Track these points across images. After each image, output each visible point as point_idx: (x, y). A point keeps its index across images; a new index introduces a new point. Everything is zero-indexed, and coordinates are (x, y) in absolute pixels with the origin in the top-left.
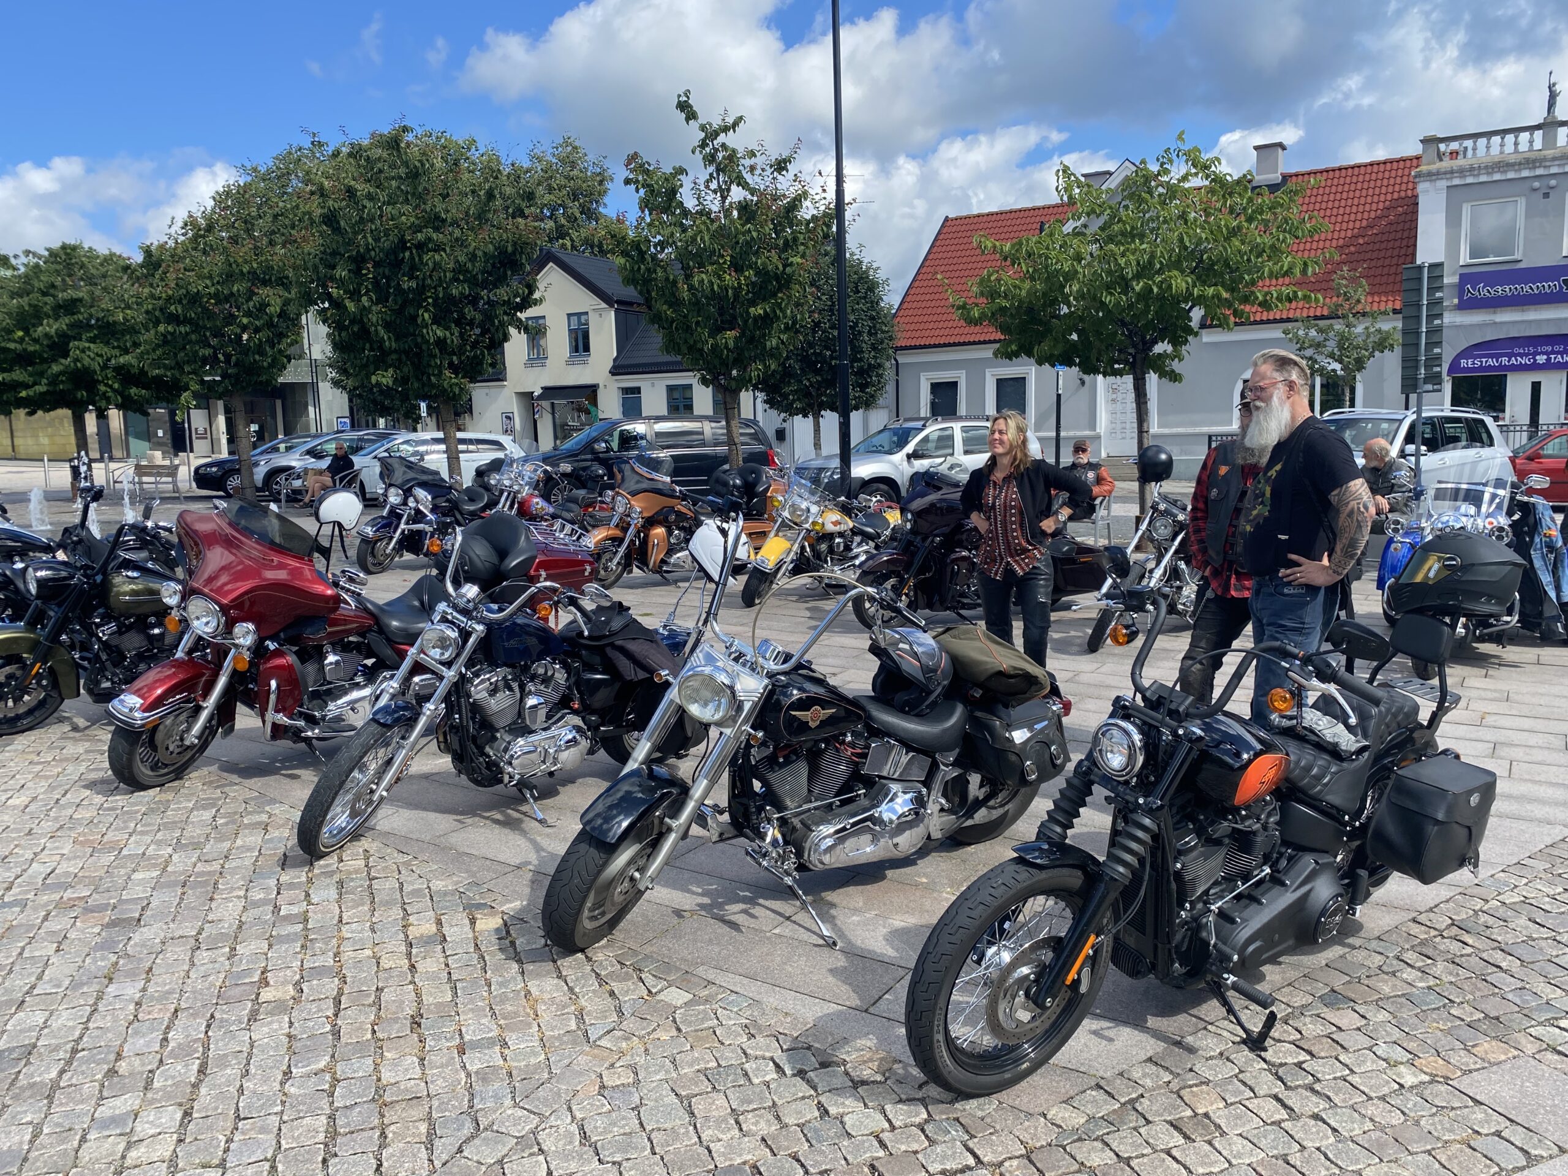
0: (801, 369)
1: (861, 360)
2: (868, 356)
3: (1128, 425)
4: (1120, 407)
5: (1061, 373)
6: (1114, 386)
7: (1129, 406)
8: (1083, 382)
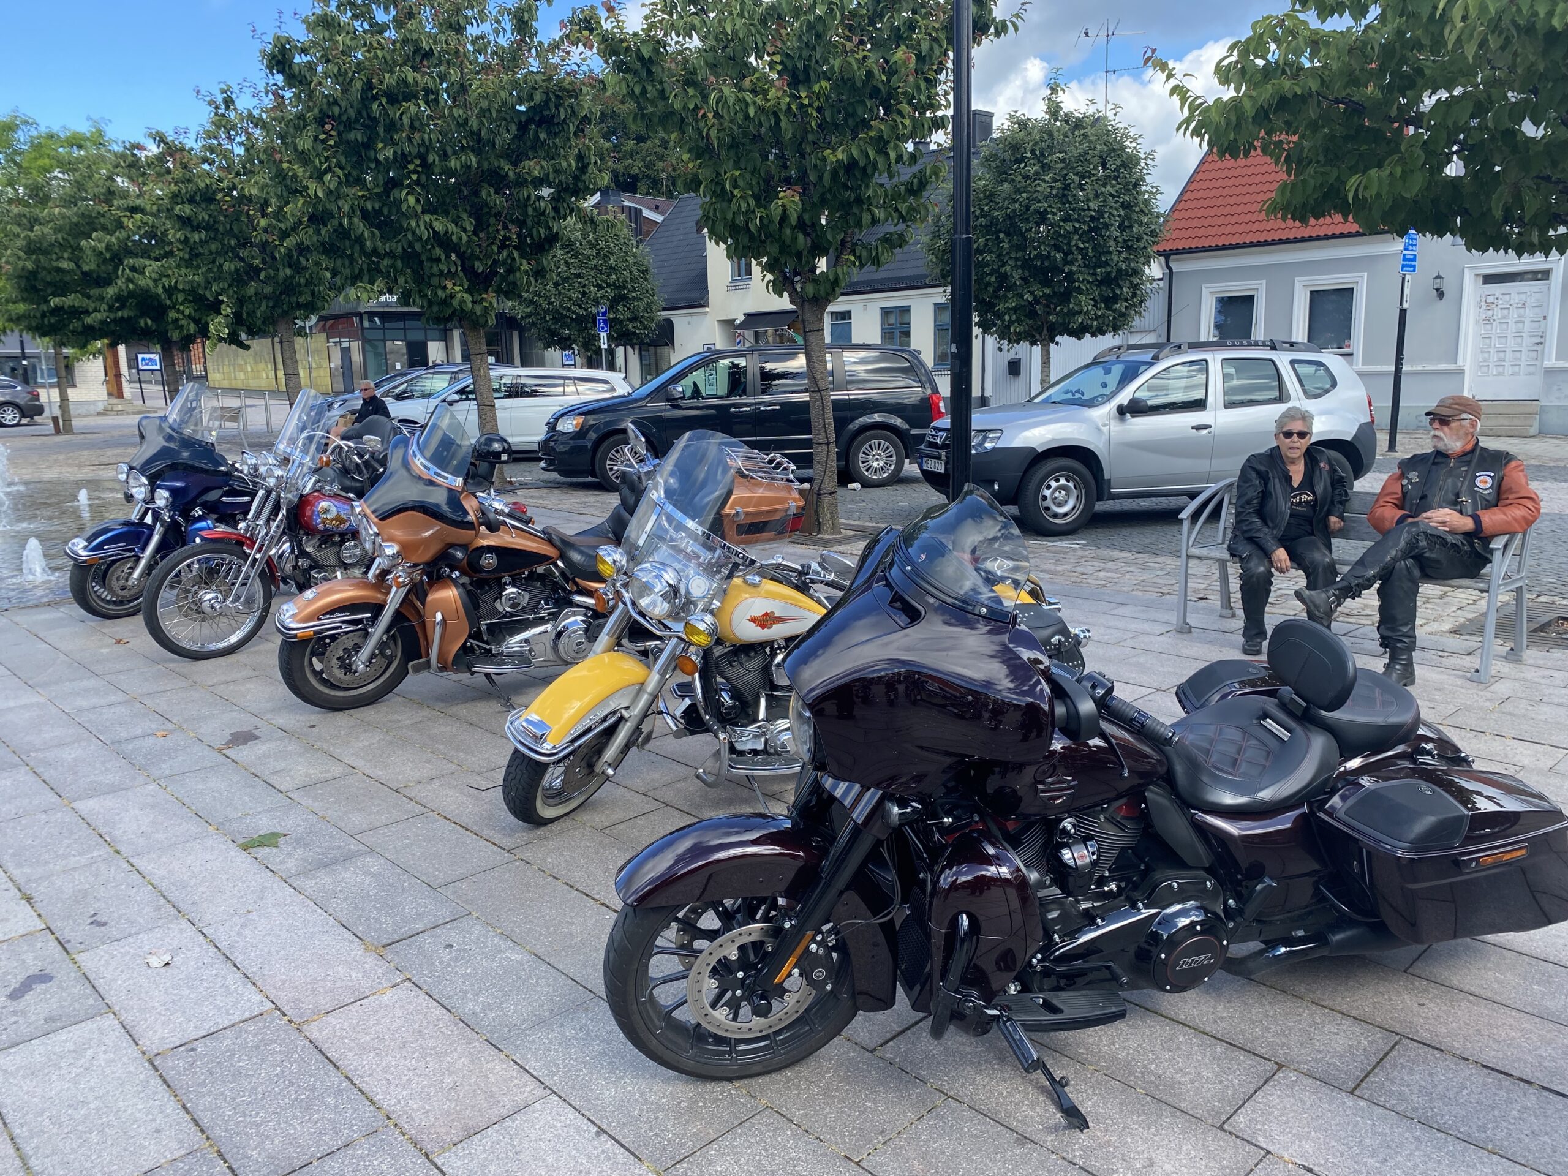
0: (1024, 279)
1: (1106, 264)
2: (1118, 259)
3: (1509, 356)
4: (1497, 329)
5: (1408, 277)
6: (1490, 299)
7: (1512, 327)
8: (1441, 294)
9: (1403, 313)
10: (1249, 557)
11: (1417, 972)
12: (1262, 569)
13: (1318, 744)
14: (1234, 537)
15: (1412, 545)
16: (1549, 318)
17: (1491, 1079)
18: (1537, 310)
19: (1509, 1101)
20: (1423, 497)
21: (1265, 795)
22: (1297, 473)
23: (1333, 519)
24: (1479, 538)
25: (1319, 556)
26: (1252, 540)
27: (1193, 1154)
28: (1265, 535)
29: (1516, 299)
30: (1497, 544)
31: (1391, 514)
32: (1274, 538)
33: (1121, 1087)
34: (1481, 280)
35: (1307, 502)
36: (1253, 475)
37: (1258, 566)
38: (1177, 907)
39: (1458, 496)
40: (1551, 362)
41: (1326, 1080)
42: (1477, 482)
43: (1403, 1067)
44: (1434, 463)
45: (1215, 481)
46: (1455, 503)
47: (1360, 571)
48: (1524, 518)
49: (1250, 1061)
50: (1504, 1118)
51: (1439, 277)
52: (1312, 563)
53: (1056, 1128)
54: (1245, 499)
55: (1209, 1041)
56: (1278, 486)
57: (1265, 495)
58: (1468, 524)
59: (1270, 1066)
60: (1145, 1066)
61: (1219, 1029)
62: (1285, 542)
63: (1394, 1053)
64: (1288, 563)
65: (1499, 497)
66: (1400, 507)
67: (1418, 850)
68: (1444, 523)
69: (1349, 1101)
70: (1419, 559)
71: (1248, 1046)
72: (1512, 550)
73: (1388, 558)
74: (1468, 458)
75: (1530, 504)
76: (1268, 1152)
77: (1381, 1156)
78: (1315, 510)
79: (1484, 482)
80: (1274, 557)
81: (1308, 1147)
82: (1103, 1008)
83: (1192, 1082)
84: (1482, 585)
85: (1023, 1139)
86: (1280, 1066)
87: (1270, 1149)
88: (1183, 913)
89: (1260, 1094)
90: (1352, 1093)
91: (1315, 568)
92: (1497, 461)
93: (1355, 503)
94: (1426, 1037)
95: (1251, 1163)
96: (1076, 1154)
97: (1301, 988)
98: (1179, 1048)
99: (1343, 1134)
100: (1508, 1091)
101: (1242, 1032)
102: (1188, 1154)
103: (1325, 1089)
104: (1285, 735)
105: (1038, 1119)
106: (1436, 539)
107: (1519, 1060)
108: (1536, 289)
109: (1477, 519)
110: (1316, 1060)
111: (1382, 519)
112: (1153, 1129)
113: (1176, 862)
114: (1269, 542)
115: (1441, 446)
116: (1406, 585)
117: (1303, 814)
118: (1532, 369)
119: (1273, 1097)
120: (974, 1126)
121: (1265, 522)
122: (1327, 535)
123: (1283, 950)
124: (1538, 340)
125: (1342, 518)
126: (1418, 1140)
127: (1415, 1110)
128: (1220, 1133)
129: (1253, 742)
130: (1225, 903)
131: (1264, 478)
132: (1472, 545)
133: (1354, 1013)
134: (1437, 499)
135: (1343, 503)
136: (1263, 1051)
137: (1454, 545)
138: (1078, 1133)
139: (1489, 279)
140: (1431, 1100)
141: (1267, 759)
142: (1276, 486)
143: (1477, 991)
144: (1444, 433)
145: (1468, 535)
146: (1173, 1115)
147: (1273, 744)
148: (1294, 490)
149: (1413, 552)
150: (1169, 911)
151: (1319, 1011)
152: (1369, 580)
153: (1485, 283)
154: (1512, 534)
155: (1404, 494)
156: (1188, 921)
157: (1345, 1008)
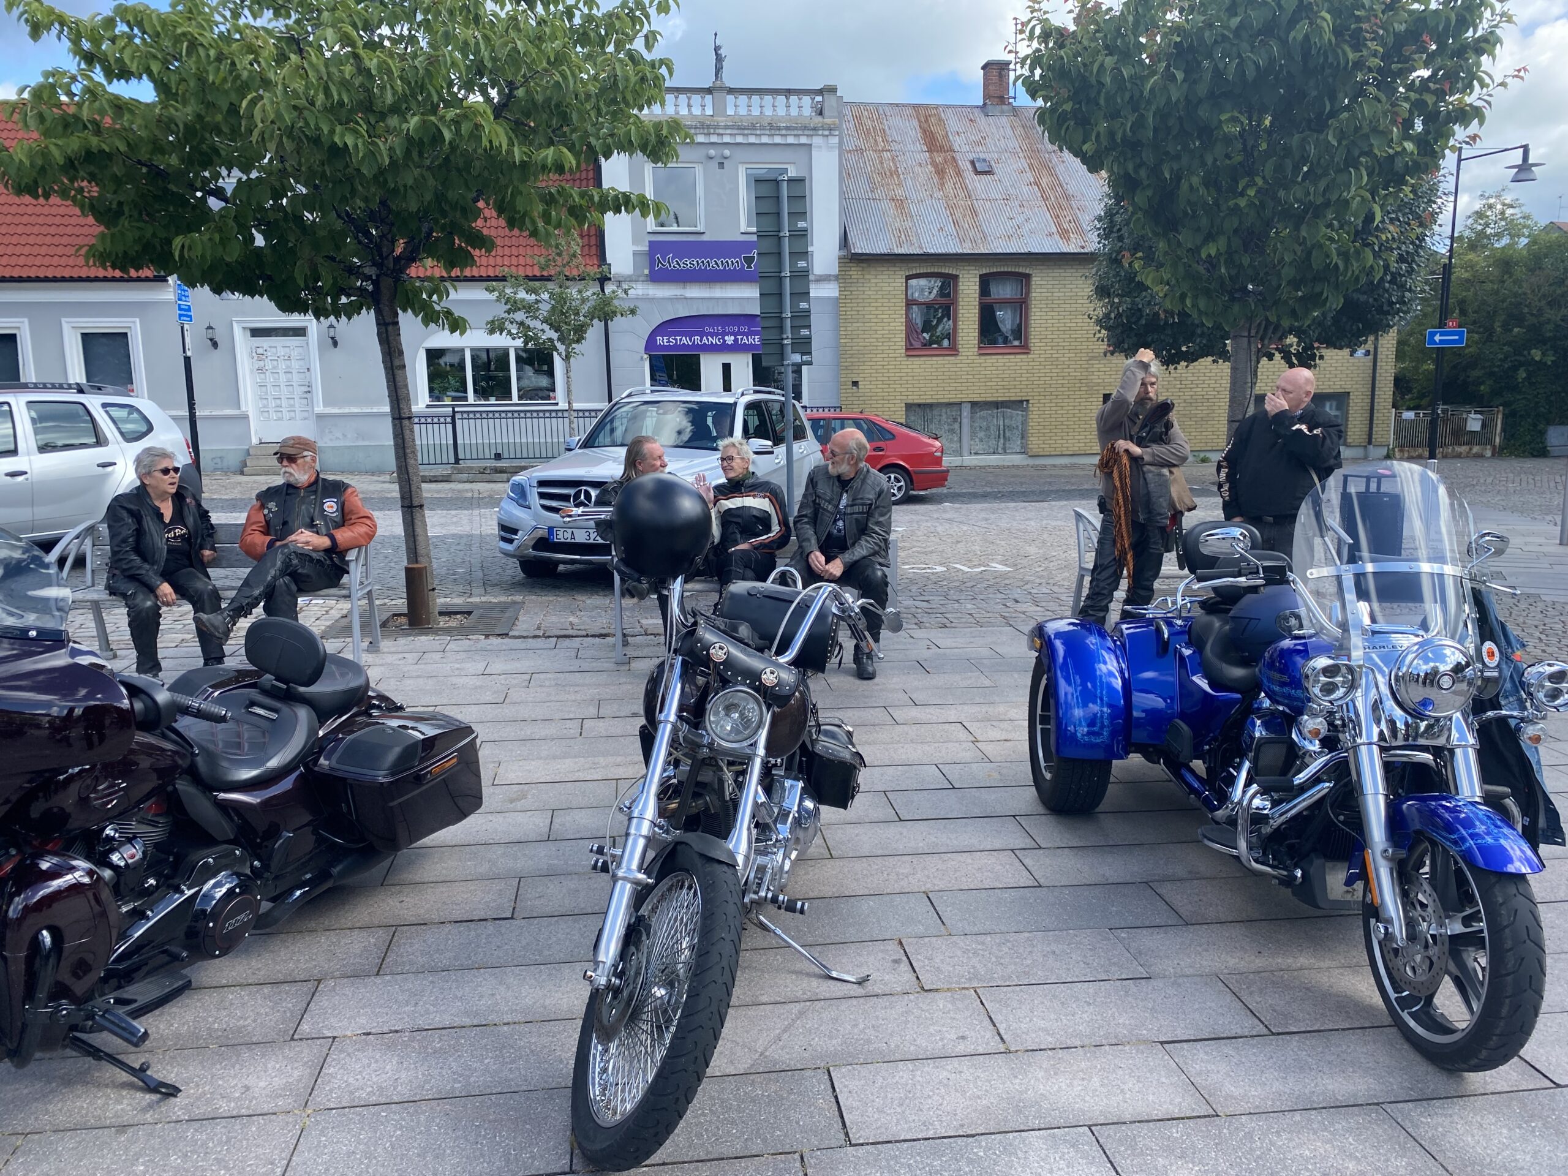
3: (284, 403)
4: (270, 378)
5: (186, 327)
6: (260, 351)
7: (283, 378)
8: (215, 345)
9: (187, 361)
10: (134, 594)
11: (391, 882)
12: (149, 603)
13: (303, 714)
14: (112, 576)
15: (287, 564)
16: (312, 369)
17: (462, 927)
18: (301, 362)
19: (478, 936)
20: (285, 523)
21: (273, 763)
22: (167, 510)
23: (207, 553)
24: (336, 553)
25: (199, 584)
26: (134, 578)
27: (278, 1066)
28: (148, 572)
29: (281, 352)
30: (351, 556)
31: (261, 541)
32: (156, 574)
33: (195, 1052)
34: (248, 333)
35: (182, 536)
36: (125, 514)
37: (145, 600)
38: (212, 882)
39: (313, 521)
40: (320, 408)
41: (356, 975)
42: (325, 507)
43: (405, 944)
44: (287, 494)
45: (73, 526)
46: (311, 526)
47: (247, 591)
48: (367, 534)
49: (294, 988)
50: (478, 946)
51: (210, 328)
52: (196, 591)
53: (150, 1106)
54: (120, 538)
55: (254, 989)
56: (150, 523)
57: (140, 533)
58: (325, 542)
59: (311, 985)
60: (209, 1029)
61: (261, 976)
62: (168, 576)
63: (395, 938)
64: (174, 596)
65: (345, 518)
66: (266, 533)
67: (393, 774)
68: (307, 543)
69: (378, 980)
70: (294, 576)
71: (289, 979)
72: (362, 561)
73: (269, 578)
74: (314, 488)
75: (368, 522)
76: (335, 1038)
77: (413, 1002)
78: (190, 544)
79: (330, 506)
80: (159, 592)
81: (362, 1020)
82: (171, 984)
83: (255, 1021)
84: (344, 592)
85: (122, 1128)
86: (319, 981)
87: (335, 1034)
88: (218, 885)
89: (312, 1005)
90: (377, 974)
91: (201, 596)
92: (337, 489)
93: (221, 535)
94: (413, 920)
95: (325, 1050)
96: (180, 1114)
97: (313, 924)
98: (232, 1004)
99: (382, 1002)
100: (476, 930)
101: (279, 972)
102: (274, 1068)
103: (358, 980)
104: (273, 716)
105: (129, 1108)
106: (304, 557)
107: (475, 909)
108: (297, 343)
109: (332, 538)
110: (344, 966)
111: (254, 545)
112: (237, 1066)
113: (208, 840)
114: (155, 579)
115: (292, 479)
116: (288, 598)
117: (301, 774)
118: (306, 414)
119: (323, 1001)
120: (69, 1142)
121: (145, 559)
122: (202, 567)
123: (298, 893)
124: (307, 389)
125: (213, 549)
126: (432, 982)
127: (423, 966)
128: (293, 1043)
129: (246, 726)
130: (252, 866)
131: (137, 517)
132: (331, 559)
133: (358, 925)
134: (297, 523)
135: (211, 536)
136: (302, 977)
137: (319, 561)
138: (173, 1100)
139: (256, 332)
140: (431, 956)
141: (264, 737)
142: (149, 524)
143: (434, 880)
144: (292, 469)
145: (328, 551)
146: (250, 1050)
147: (265, 724)
148: (166, 525)
149: (288, 571)
150: (206, 888)
151: (332, 933)
152: (256, 598)
153: (253, 336)
154: (360, 547)
155: (268, 522)
156: (224, 890)
157: (349, 925)
